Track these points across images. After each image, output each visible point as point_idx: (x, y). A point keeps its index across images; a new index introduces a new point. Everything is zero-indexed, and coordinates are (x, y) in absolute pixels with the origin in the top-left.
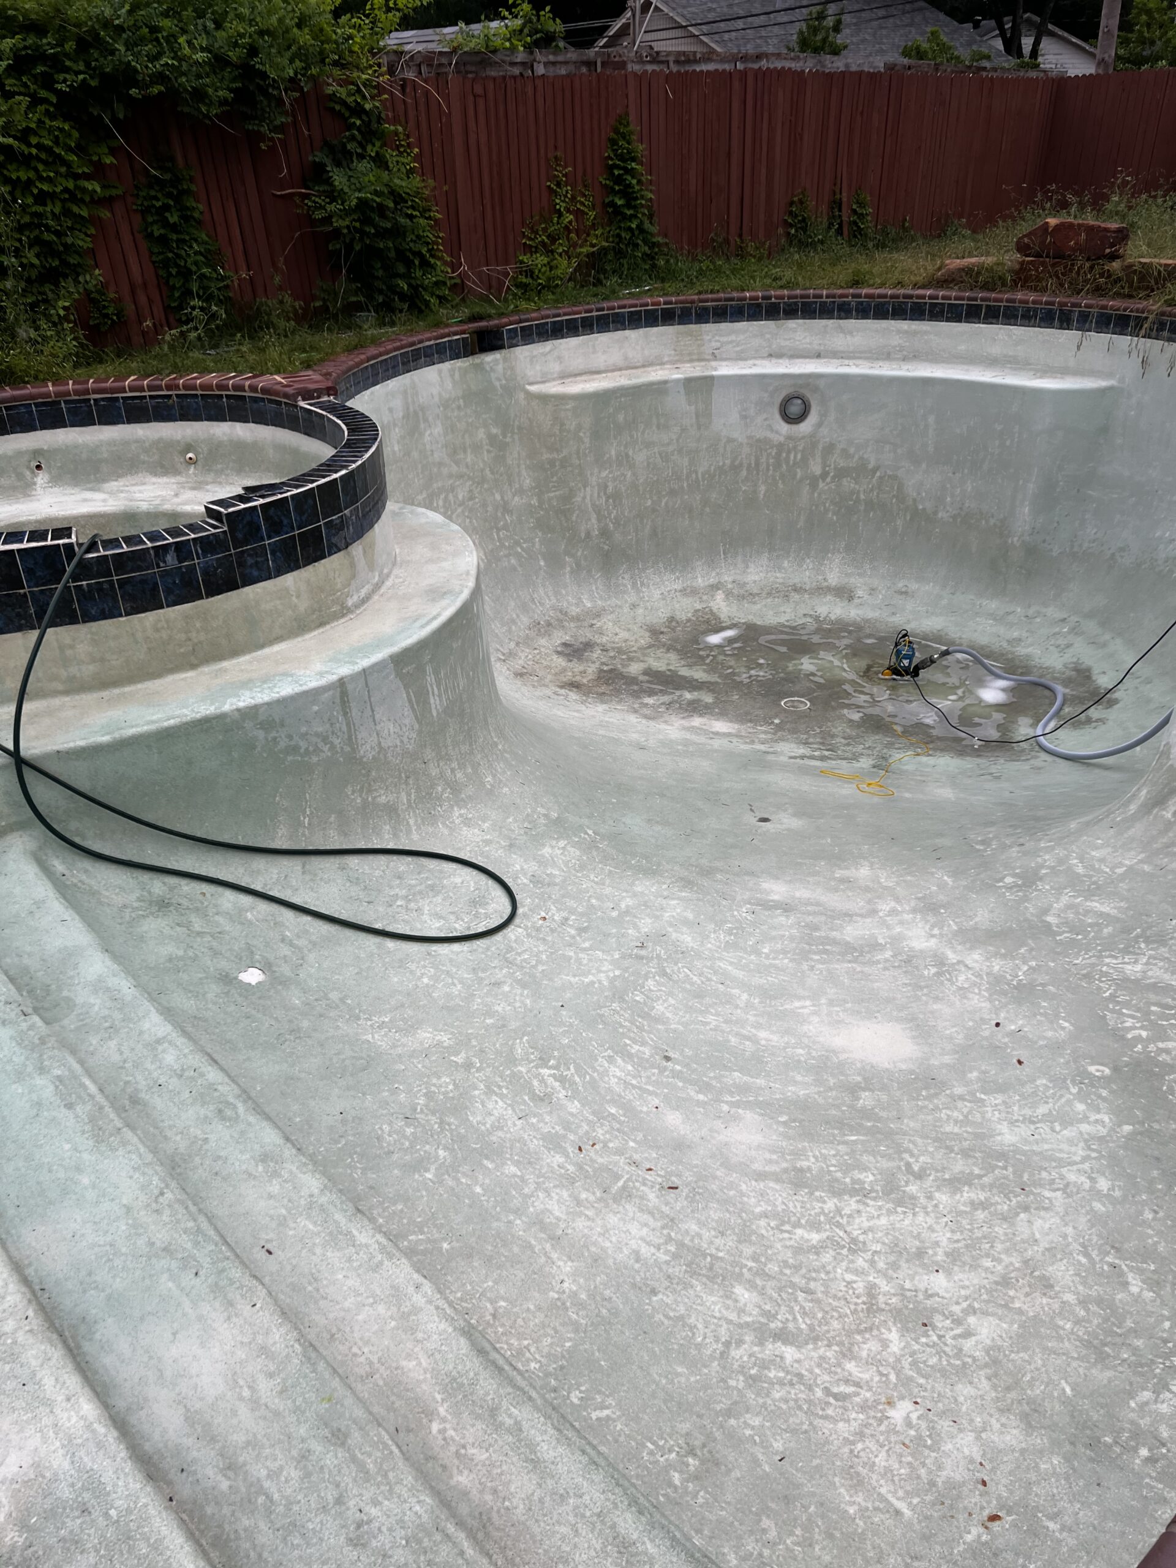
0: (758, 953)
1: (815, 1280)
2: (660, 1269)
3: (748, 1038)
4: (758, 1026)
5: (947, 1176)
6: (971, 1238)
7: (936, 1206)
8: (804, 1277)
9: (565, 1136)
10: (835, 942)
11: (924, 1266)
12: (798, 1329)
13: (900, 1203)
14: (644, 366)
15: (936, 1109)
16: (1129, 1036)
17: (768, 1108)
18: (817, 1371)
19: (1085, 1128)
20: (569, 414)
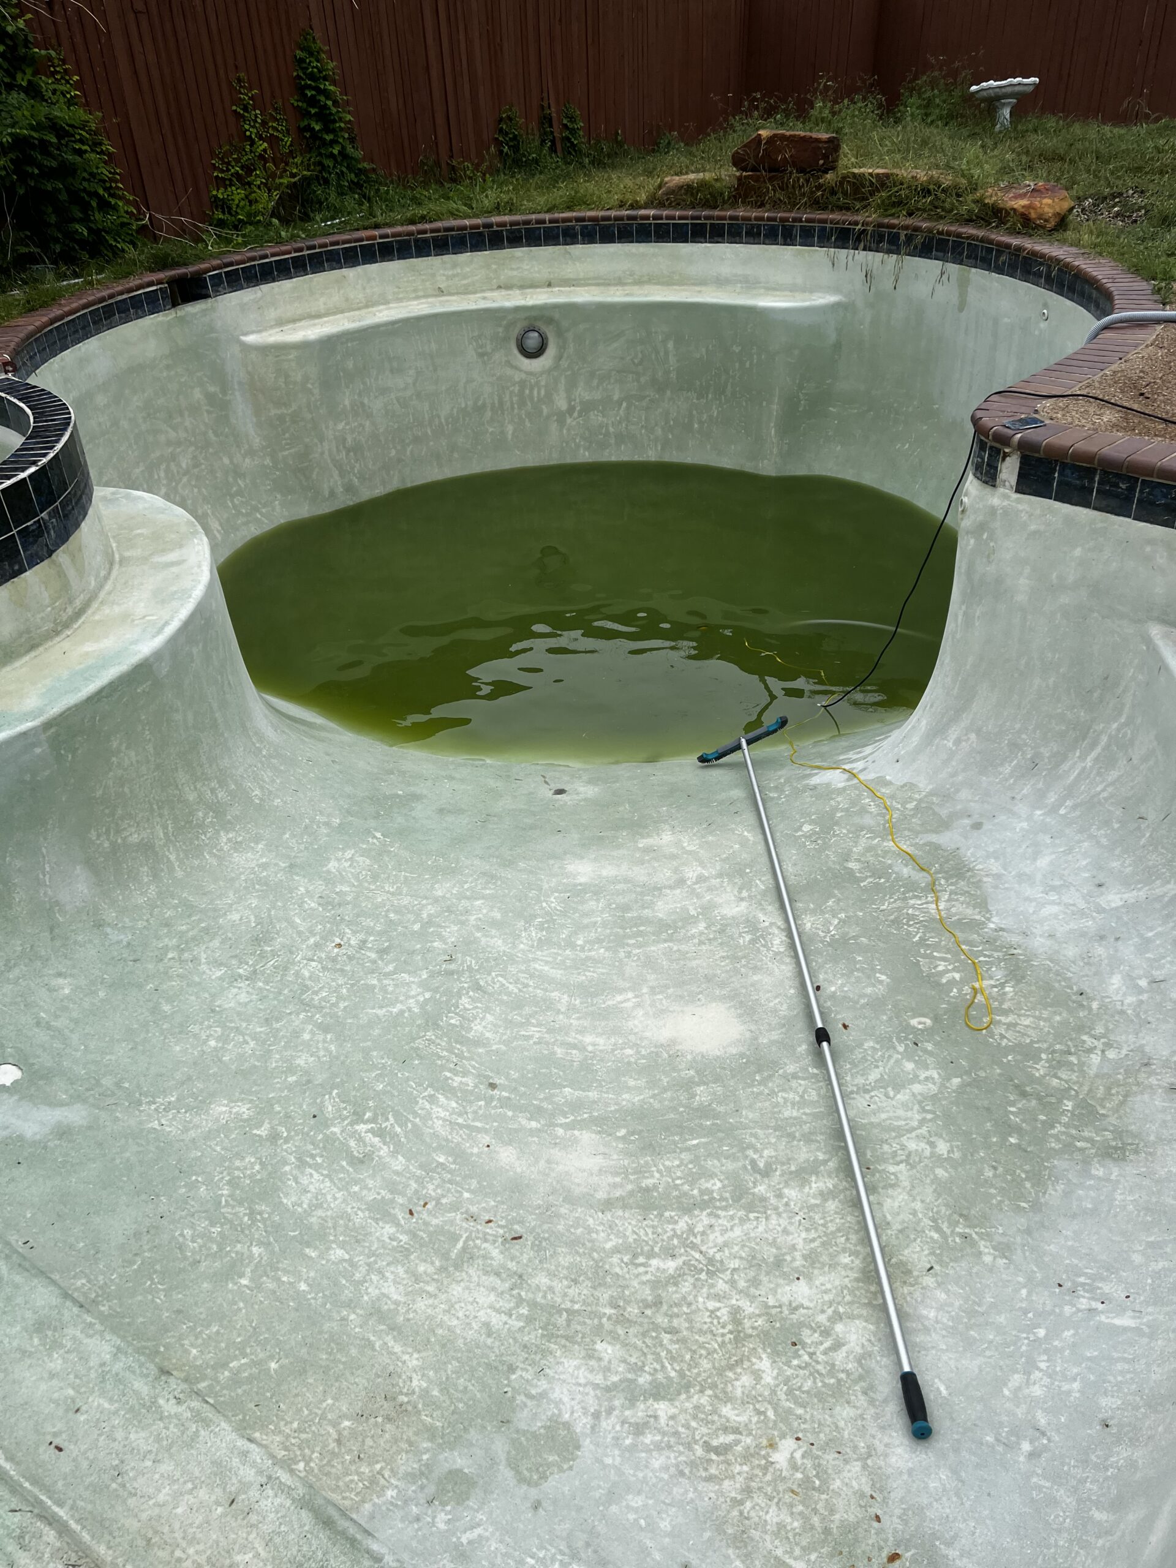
0: (572, 945)
1: (677, 1316)
2: (515, 1339)
3: (574, 1046)
4: (582, 1031)
5: (793, 1168)
6: (826, 1234)
7: (787, 1204)
8: (666, 1314)
9: (393, 1201)
10: (647, 921)
11: (785, 1276)
12: (669, 1378)
13: (750, 1208)
14: (367, 306)
15: (773, 1093)
16: (944, 981)
17: (602, 1124)
18: (694, 1424)
19: (917, 1088)
20: (293, 364)
